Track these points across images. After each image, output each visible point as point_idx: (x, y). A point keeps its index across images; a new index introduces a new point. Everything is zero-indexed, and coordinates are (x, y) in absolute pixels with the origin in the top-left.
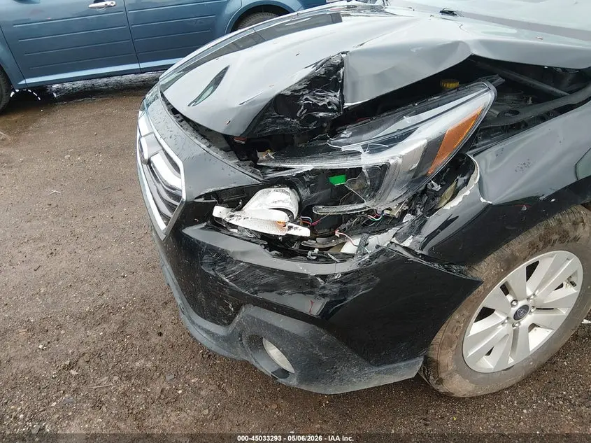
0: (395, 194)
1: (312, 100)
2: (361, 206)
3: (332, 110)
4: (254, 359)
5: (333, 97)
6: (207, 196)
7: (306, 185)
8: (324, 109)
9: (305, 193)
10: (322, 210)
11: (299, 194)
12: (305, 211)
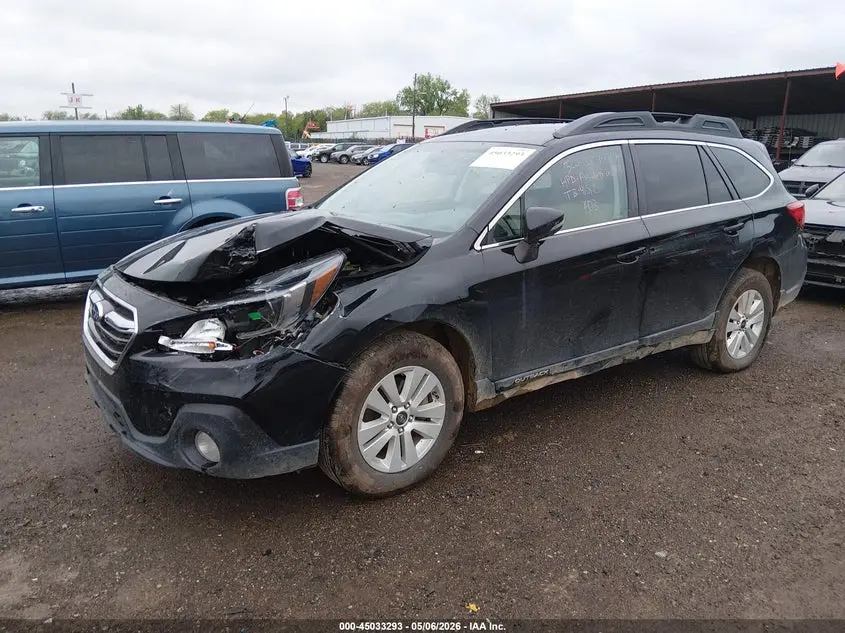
0: (291, 321)
1: (237, 253)
2: (269, 329)
3: (251, 260)
4: (185, 454)
5: (250, 251)
6: (153, 327)
7: (230, 317)
8: (246, 259)
9: (231, 323)
10: (242, 336)
11: (226, 324)
12: (229, 337)
